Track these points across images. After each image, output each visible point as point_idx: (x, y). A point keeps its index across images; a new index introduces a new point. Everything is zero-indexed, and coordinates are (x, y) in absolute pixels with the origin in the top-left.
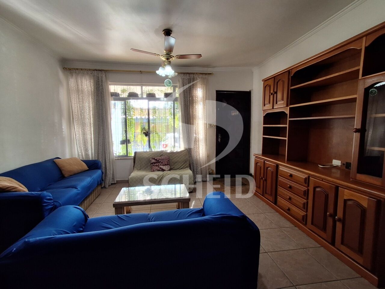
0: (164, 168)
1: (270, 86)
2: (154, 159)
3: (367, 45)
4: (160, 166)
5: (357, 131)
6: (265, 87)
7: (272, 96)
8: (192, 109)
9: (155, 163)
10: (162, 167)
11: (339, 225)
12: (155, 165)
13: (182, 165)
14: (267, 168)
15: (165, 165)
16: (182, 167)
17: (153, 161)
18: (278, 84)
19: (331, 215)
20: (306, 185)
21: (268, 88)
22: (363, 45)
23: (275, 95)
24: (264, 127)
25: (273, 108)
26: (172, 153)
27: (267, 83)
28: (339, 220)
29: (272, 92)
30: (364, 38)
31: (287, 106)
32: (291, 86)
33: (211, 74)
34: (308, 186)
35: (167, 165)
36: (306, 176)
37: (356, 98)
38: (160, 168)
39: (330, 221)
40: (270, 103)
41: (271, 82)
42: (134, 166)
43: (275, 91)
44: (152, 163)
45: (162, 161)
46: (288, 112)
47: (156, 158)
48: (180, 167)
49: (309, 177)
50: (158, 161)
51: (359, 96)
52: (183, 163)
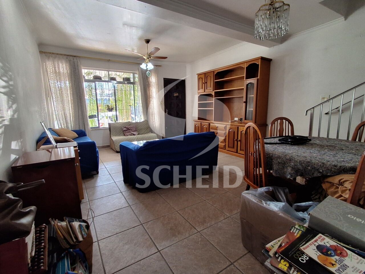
0: (134, 133)
1: (202, 78)
2: (125, 127)
3: (247, 66)
4: (131, 132)
5: (245, 102)
6: (199, 79)
7: (203, 85)
8: (149, 90)
9: (126, 130)
10: (132, 132)
11: (239, 143)
12: (127, 131)
13: (145, 131)
14: (203, 126)
15: (134, 131)
16: (145, 132)
17: (125, 129)
18: (208, 78)
19: (236, 140)
20: (225, 130)
21: (201, 80)
22: (245, 66)
23: (206, 84)
24: (198, 103)
25: (205, 92)
26: (137, 123)
27: (200, 76)
28: (239, 141)
29: (204, 82)
30: (246, 63)
31: (213, 91)
32: (215, 80)
33: (160, 66)
34: (226, 130)
35: (136, 131)
36: (225, 126)
37: (243, 88)
38: (132, 134)
39: (236, 142)
40: (202, 88)
41: (203, 76)
42: (110, 134)
43: (206, 81)
44: (124, 131)
45: (131, 129)
46: (213, 94)
47: (126, 127)
48: (144, 132)
49: (226, 126)
50: (128, 129)
51: (245, 87)
52: (146, 130)
